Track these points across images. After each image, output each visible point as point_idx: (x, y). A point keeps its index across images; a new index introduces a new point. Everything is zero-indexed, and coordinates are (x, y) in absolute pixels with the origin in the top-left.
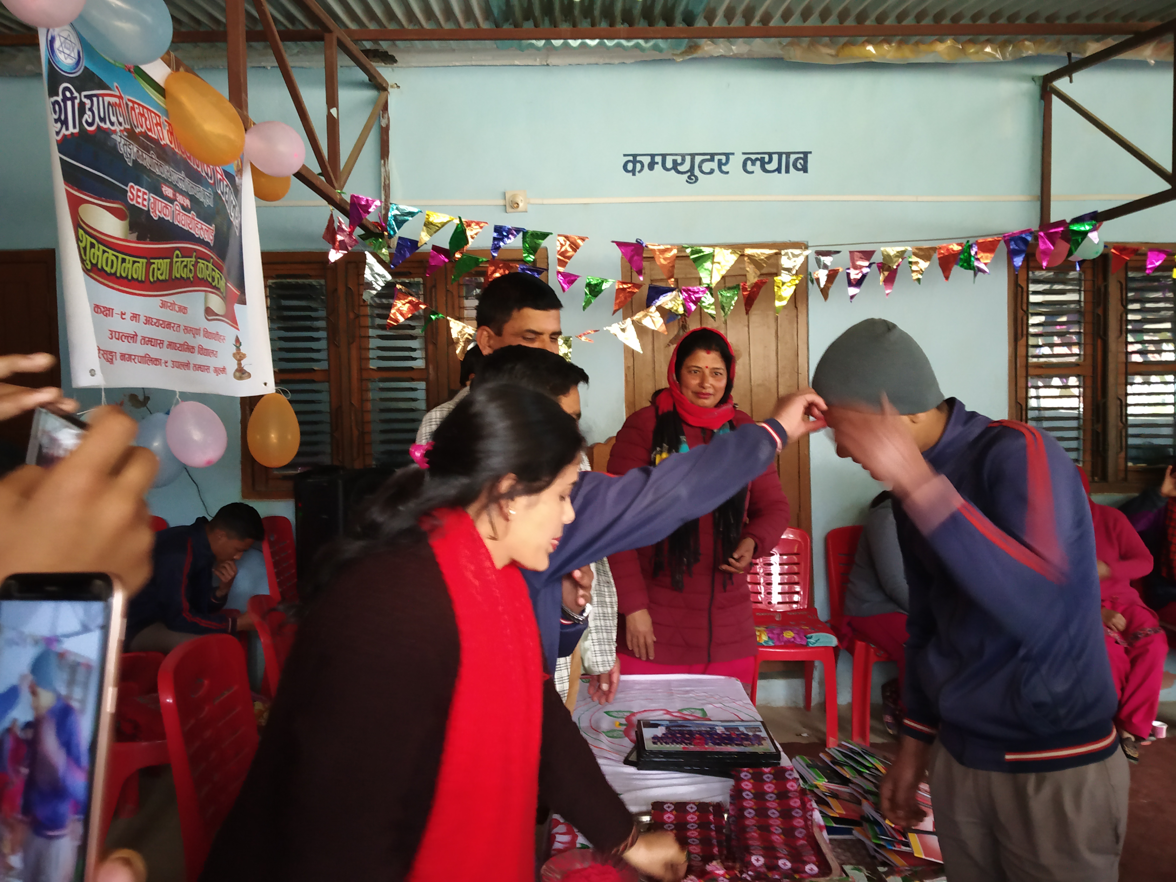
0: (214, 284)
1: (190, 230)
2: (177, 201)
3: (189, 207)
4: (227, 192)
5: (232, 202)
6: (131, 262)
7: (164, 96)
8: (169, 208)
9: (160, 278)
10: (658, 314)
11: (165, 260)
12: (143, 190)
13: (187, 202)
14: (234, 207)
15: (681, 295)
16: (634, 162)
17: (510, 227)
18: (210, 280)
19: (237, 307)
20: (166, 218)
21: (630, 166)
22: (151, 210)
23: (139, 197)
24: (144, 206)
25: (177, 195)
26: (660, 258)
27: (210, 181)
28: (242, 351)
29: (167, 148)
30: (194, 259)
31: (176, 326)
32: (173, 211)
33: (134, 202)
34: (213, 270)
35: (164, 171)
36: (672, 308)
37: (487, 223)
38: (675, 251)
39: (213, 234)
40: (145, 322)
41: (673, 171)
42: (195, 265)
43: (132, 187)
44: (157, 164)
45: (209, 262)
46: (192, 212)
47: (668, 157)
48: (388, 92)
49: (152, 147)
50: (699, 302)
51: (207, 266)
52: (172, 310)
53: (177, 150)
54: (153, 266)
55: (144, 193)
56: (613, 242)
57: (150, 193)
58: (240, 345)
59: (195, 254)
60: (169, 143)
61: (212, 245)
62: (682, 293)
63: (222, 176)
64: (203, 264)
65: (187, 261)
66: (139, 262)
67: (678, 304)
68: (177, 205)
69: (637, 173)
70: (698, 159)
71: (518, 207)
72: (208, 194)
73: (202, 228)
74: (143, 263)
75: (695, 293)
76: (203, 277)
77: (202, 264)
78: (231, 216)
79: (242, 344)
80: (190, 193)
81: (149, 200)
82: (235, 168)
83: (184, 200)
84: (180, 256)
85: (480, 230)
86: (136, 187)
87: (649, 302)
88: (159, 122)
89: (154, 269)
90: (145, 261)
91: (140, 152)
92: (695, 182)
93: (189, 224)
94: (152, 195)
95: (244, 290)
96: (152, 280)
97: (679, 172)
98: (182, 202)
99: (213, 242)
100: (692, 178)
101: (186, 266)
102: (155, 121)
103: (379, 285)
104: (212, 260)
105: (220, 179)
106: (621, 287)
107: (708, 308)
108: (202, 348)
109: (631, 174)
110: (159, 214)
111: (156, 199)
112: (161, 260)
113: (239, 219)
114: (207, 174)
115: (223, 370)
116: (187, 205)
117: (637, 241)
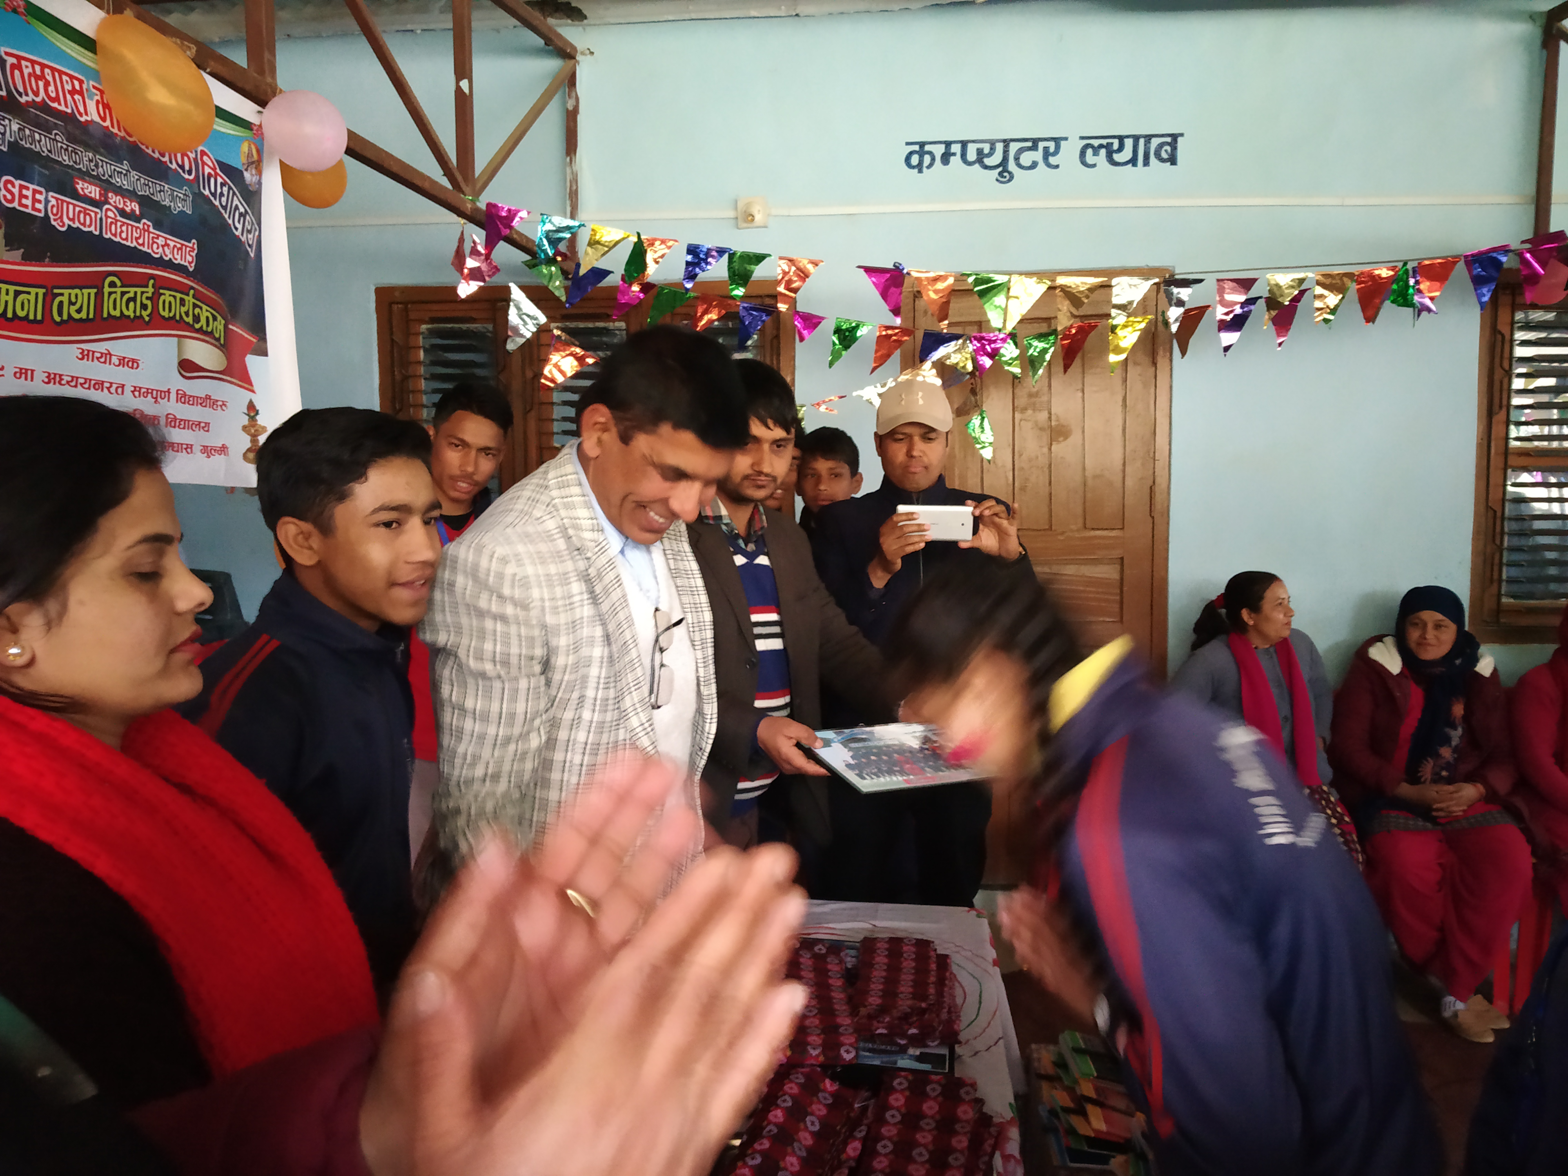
0: (197, 326)
1: (141, 248)
2: (110, 204)
3: (138, 212)
4: (225, 193)
5: (237, 208)
6: (12, 293)
7: (94, 52)
8: (93, 214)
9: (76, 316)
10: (934, 371)
11: (86, 291)
12: (31, 187)
13: (134, 207)
14: (241, 215)
15: (970, 345)
16: (922, 153)
17: (710, 246)
18: (190, 320)
19: (252, 361)
20: (86, 229)
21: (915, 160)
22: (52, 217)
23: (26, 197)
24: (39, 211)
25: (110, 195)
26: (929, 290)
27: (186, 176)
28: (259, 423)
29: (91, 128)
30: (150, 290)
31: (114, 386)
32: (101, 219)
33: (15, 205)
34: (195, 306)
35: (81, 159)
36: (957, 364)
37: (676, 241)
38: (951, 280)
39: (194, 254)
40: (46, 380)
41: (977, 165)
42: (155, 298)
43: (7, 182)
44: (66, 150)
45: (188, 295)
46: (144, 221)
47: (970, 145)
48: (578, 62)
49: (55, 124)
50: (996, 355)
51: (182, 300)
52: (105, 362)
53: (115, 131)
54: (59, 299)
55: (35, 192)
56: (859, 267)
57: (47, 191)
58: (257, 413)
59: (152, 282)
60: (97, 119)
61: (191, 270)
62: (971, 342)
63: (214, 169)
64: (175, 297)
65: (136, 293)
66: (29, 293)
67: (967, 359)
68: (107, 210)
69: (925, 169)
70: (1014, 147)
71: (753, 220)
72: (182, 196)
73: (168, 245)
74: (37, 294)
75: (991, 342)
76: (171, 315)
77: (167, 296)
78: (236, 229)
79: (260, 412)
80: (140, 193)
81: (47, 201)
82: (244, 160)
83: (124, 202)
84: (119, 283)
85: (666, 251)
86: (17, 183)
87: (924, 355)
88: (77, 87)
89: (61, 303)
90: (41, 291)
91: (27, 132)
92: (1009, 181)
93: (137, 239)
94: (51, 194)
95: (265, 334)
96: (57, 319)
97: (986, 167)
98: (121, 206)
99: (193, 265)
100: (1004, 173)
101: (134, 299)
102: (68, 87)
103: (528, 331)
104: (192, 292)
105: (209, 174)
106: (884, 333)
107: (1010, 364)
108: (175, 419)
109: (916, 170)
110: (71, 223)
111: (63, 201)
112: (77, 291)
113: (257, 233)
114: (182, 167)
115: (223, 450)
116: (132, 210)
117: (894, 266)
